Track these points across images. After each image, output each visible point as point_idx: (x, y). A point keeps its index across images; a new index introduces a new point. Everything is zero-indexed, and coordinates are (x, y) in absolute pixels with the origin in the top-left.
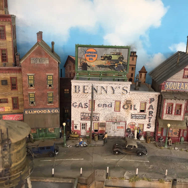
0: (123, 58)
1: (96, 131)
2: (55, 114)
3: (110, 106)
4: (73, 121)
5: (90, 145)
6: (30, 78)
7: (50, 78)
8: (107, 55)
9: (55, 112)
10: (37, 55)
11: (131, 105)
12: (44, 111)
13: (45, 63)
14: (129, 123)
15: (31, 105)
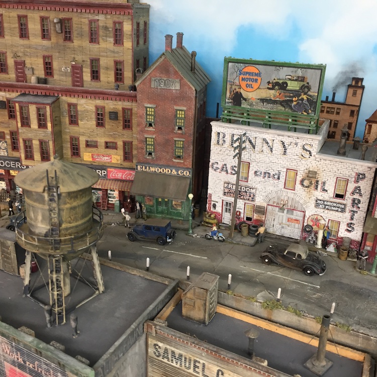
0: (309, 88)
1: (249, 219)
2: (184, 178)
3: (276, 176)
4: (211, 195)
5: (230, 240)
6: (149, 111)
7: (181, 115)
8: (280, 79)
9: (184, 175)
10: (162, 73)
11: (317, 182)
12: (167, 171)
13: (173, 88)
14: (310, 215)
15: (148, 158)
